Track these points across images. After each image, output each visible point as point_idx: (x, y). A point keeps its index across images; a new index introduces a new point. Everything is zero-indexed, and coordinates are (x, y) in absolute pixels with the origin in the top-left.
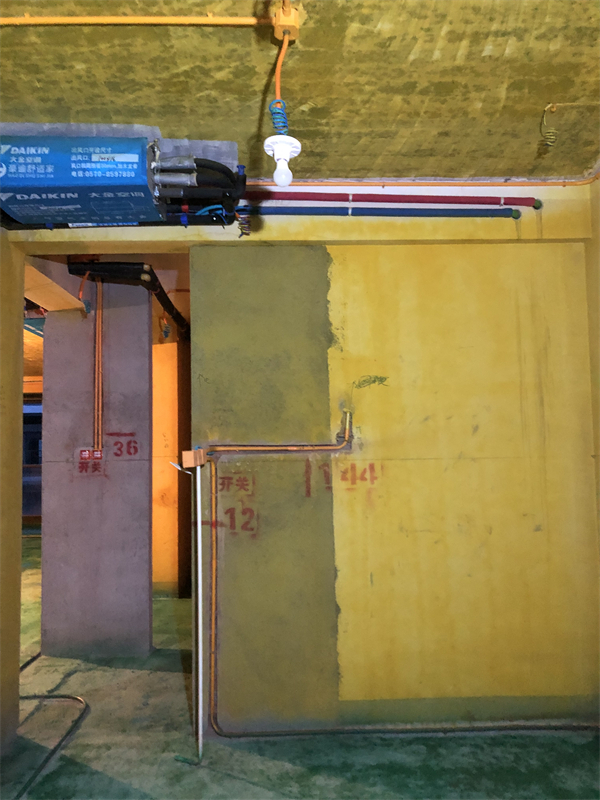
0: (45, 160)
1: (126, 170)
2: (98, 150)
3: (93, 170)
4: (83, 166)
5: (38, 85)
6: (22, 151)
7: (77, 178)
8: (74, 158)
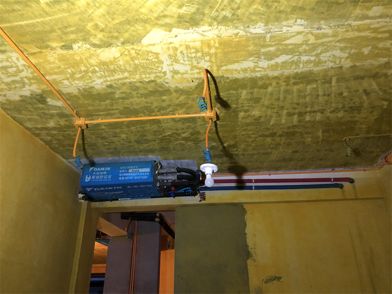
0: (108, 173)
1: (144, 176)
2: (132, 167)
3: (129, 176)
4: (125, 174)
5: (106, 144)
6: (99, 169)
7: (122, 180)
8: (120, 171)
